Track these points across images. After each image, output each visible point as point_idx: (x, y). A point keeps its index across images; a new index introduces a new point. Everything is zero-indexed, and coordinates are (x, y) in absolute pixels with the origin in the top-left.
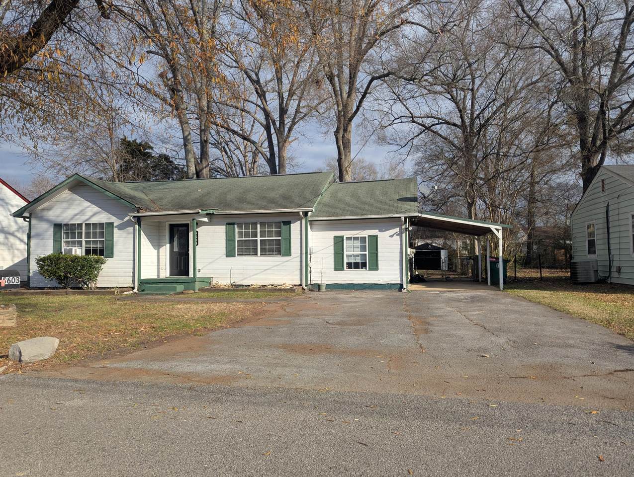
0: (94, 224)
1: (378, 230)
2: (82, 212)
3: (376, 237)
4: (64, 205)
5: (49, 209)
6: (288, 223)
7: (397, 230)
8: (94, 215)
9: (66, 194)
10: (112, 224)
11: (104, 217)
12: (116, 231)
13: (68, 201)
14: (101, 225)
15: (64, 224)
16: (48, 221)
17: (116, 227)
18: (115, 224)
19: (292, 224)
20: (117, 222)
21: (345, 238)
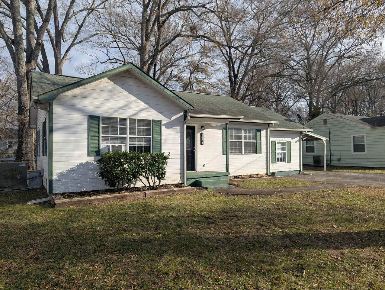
0: (140, 121)
1: (290, 138)
2: (127, 106)
3: (290, 142)
4: (105, 95)
5: (83, 97)
6: (260, 131)
7: (298, 139)
8: (141, 110)
9: (106, 83)
10: (160, 122)
11: (151, 114)
12: (163, 128)
13: (110, 91)
14: (148, 122)
15: (103, 117)
16: (82, 111)
17: (164, 125)
18: (163, 123)
19: (262, 132)
20: (165, 121)
21: (276, 143)
